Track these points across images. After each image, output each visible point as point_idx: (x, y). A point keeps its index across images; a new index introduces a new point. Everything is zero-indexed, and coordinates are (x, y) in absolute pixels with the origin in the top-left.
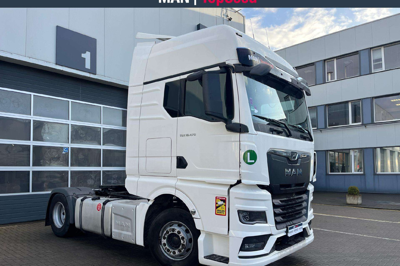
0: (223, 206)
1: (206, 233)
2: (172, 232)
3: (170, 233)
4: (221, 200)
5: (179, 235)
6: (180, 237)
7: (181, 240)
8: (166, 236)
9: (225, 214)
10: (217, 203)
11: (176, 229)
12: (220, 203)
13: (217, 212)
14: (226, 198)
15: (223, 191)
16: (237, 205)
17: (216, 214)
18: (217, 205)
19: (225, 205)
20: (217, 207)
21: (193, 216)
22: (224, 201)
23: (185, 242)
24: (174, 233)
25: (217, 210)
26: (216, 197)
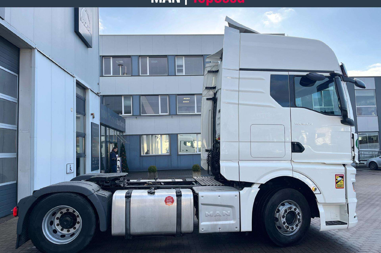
0: (342, 181)
1: (323, 205)
2: (290, 210)
3: (288, 211)
4: (340, 177)
5: (296, 211)
6: (297, 213)
7: (298, 216)
8: (285, 215)
9: (343, 187)
10: (336, 180)
11: (293, 207)
12: (339, 179)
13: (337, 186)
14: (343, 175)
15: (341, 170)
16: (352, 179)
17: (336, 188)
18: (337, 181)
19: (343, 180)
20: (337, 183)
21: (314, 192)
22: (342, 177)
23: (301, 216)
24: (291, 211)
25: (337, 185)
26: (336, 175)
